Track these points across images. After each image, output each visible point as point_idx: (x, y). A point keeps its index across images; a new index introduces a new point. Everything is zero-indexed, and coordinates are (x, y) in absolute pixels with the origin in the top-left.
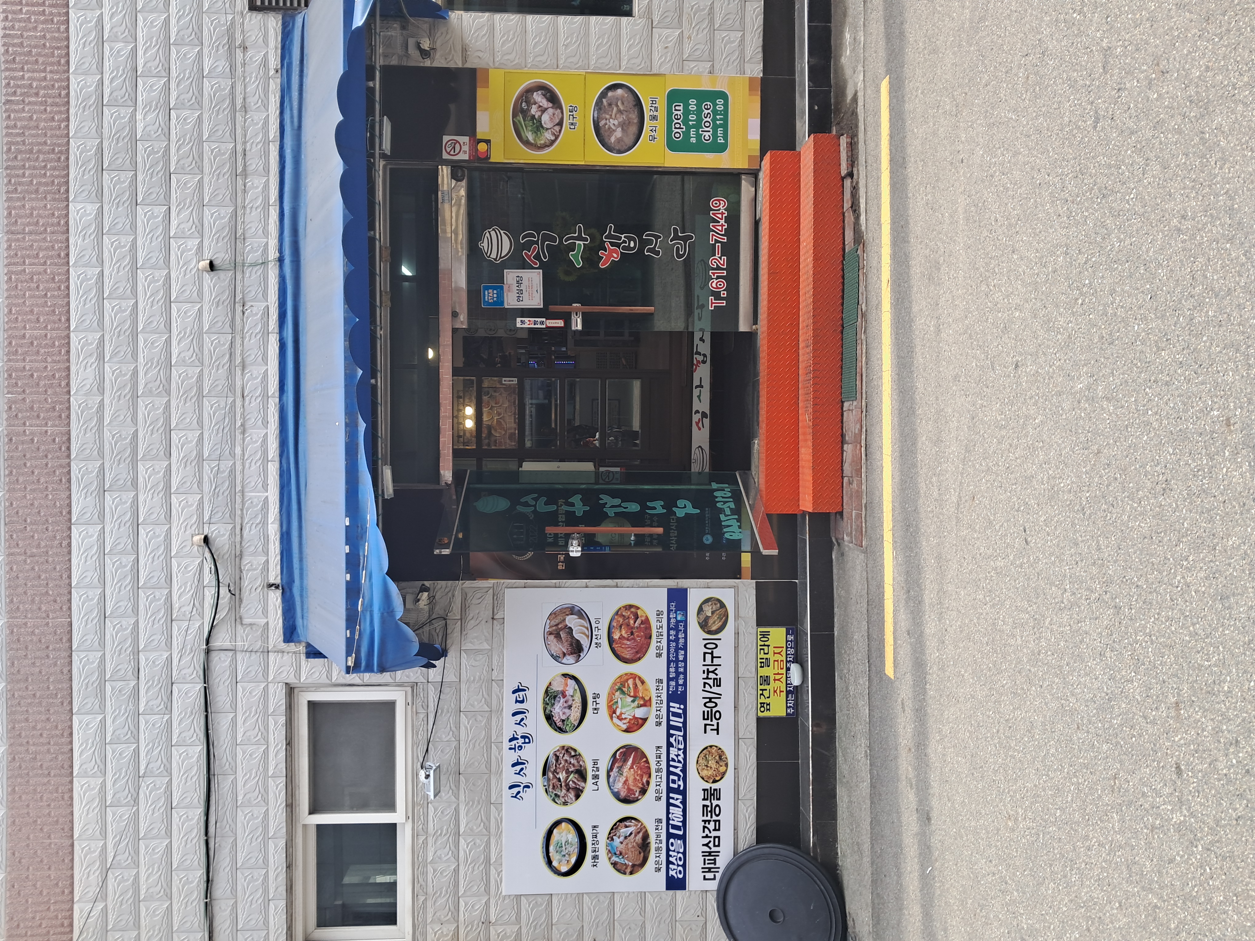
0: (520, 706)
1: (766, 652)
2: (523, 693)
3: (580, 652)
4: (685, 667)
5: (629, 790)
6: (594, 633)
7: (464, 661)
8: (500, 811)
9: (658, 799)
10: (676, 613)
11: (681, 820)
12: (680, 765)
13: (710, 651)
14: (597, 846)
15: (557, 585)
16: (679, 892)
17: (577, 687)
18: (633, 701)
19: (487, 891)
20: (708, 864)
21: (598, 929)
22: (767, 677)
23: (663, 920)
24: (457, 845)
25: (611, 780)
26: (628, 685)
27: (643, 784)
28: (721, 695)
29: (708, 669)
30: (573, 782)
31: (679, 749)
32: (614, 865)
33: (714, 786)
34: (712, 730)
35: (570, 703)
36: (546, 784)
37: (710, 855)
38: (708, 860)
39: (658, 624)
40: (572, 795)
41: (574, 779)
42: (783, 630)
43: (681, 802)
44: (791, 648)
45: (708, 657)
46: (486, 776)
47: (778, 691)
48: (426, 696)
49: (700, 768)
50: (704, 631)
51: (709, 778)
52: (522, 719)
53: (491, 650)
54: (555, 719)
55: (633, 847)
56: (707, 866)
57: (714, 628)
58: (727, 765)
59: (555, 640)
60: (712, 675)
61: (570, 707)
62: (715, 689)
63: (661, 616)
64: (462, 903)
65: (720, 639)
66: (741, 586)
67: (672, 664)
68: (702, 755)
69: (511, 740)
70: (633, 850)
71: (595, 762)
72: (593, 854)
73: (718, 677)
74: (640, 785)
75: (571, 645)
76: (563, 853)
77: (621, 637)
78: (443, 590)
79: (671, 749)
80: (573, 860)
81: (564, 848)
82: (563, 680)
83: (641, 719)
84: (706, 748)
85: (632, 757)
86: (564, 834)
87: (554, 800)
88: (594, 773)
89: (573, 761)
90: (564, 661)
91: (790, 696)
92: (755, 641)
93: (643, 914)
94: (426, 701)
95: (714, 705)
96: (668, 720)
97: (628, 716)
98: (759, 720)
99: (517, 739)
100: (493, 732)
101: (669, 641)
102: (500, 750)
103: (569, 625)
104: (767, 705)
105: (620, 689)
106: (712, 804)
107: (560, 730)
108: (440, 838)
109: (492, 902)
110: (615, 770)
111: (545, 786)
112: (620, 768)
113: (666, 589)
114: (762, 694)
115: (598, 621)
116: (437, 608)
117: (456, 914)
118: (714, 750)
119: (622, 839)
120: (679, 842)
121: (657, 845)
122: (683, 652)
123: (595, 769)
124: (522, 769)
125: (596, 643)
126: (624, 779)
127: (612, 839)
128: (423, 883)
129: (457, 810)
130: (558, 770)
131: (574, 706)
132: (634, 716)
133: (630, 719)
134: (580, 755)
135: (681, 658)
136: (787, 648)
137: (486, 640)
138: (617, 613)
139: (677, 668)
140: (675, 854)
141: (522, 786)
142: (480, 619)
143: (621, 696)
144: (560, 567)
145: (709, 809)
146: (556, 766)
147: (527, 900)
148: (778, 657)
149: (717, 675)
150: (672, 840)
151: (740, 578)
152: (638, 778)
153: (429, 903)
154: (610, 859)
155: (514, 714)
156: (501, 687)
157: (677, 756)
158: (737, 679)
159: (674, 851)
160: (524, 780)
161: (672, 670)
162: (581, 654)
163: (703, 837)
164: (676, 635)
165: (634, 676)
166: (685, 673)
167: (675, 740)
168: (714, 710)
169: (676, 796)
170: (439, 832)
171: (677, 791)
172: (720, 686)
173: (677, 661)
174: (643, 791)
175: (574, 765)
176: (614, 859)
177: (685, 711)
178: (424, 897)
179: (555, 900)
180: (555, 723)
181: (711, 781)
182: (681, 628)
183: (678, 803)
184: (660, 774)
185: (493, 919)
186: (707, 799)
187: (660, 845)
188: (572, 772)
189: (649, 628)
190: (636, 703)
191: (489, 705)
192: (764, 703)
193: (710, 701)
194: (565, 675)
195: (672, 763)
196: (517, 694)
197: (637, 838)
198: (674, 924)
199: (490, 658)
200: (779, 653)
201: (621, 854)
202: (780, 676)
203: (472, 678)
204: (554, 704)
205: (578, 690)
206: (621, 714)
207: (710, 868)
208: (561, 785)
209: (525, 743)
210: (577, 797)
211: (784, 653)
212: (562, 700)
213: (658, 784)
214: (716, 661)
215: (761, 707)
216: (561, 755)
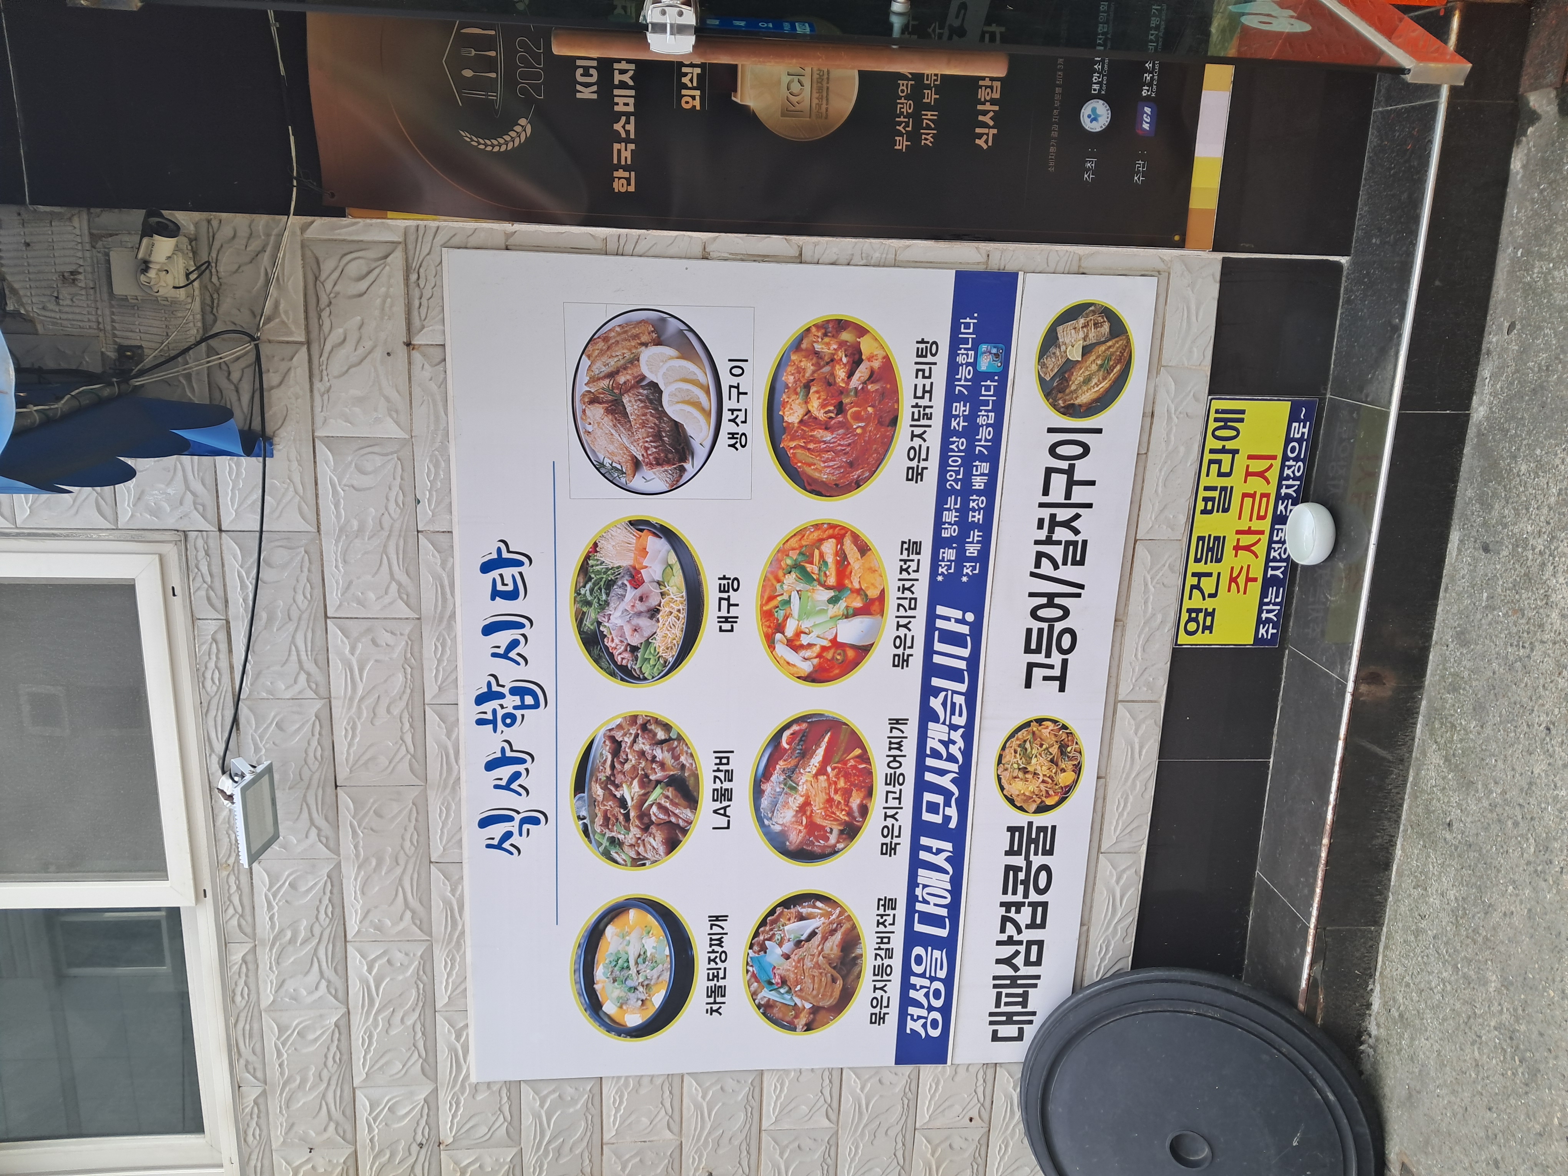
0: (503, 606)
1: (1225, 469)
2: (515, 570)
3: (684, 459)
4: (989, 512)
5: (812, 828)
6: (727, 404)
7: (326, 472)
8: (456, 884)
9: (889, 850)
10: (975, 348)
11: (947, 901)
12: (954, 767)
13: (1064, 465)
14: (721, 965)
15: (612, 246)
16: (928, 1071)
17: (673, 559)
18: (833, 601)
19: (430, 1070)
20: (1006, 1004)
21: (721, 1152)
22: (1217, 538)
23: (882, 1130)
24: (342, 967)
25: (765, 802)
26: (822, 556)
27: (850, 813)
28: (1082, 587)
29: (1053, 516)
30: (661, 807)
31: (954, 727)
32: (766, 1009)
33: (1040, 820)
34: (1045, 678)
35: (653, 602)
36: (584, 813)
37: (1014, 985)
38: (1008, 995)
39: (920, 382)
40: (656, 840)
41: (663, 801)
42: (1283, 408)
43: (948, 860)
44: (1297, 459)
45: (1059, 482)
46: (414, 793)
47: (1241, 580)
48: (216, 570)
49: (1005, 776)
50: (1055, 406)
51: (1028, 799)
52: (514, 644)
53: (410, 441)
54: (609, 644)
55: (817, 966)
56: (1003, 1009)
57: (1085, 397)
58: (1078, 769)
59: (607, 422)
60: (1062, 534)
61: (653, 613)
62: (1068, 572)
63: (929, 359)
64: (362, 1101)
65: (1099, 431)
66: (1177, 269)
67: (951, 500)
68: (1014, 742)
69: (481, 700)
70: (816, 973)
71: (723, 758)
72: (712, 983)
73: (1079, 538)
74: (843, 816)
75: (657, 436)
76: (630, 983)
77: (808, 420)
78: (240, 243)
79: (931, 725)
80: (658, 998)
81: (633, 971)
82: (630, 537)
83: (853, 647)
84: (1027, 724)
85: (824, 745)
86: (633, 937)
87: (607, 855)
88: (718, 785)
89: (660, 754)
90: (637, 482)
91: (1272, 591)
92: (1199, 438)
93: (833, 1117)
94: (218, 585)
95: (1059, 613)
96: (929, 651)
97: (817, 638)
98: (1179, 655)
99: (502, 696)
100: (429, 676)
101: (947, 433)
102: (451, 726)
103: (651, 377)
104: (1207, 614)
105: (797, 566)
106: (1029, 864)
107: (626, 674)
108: (290, 949)
109: (445, 1098)
110: (777, 777)
111: (580, 818)
112: (790, 774)
113: (953, 273)
114: (1197, 587)
115: (738, 366)
116: (226, 305)
117: (348, 1128)
118: (1046, 731)
119: (787, 947)
120: (937, 954)
121: (879, 962)
122: (985, 467)
123: (721, 775)
124: (516, 776)
125: (732, 435)
126: (801, 800)
127: (763, 949)
128: (252, 1058)
129: (335, 879)
130: (619, 778)
131: (664, 610)
132: (834, 641)
133: (824, 649)
134: (680, 738)
135: (979, 483)
136: (1285, 458)
137: (392, 410)
138: (797, 346)
139: (964, 511)
140: (926, 982)
141: (518, 818)
142: (369, 344)
143: (801, 586)
144: (619, 186)
145: (1022, 876)
146: (613, 767)
147: (536, 1092)
148: (1256, 485)
149: (1076, 532)
150: (918, 950)
151: (1181, 245)
152: (838, 798)
153: (274, 1104)
154: (754, 995)
155: (489, 630)
156: (446, 552)
157: (946, 744)
158: (1133, 542)
159: (923, 975)
160: (523, 805)
161: (950, 517)
162: (687, 466)
163: (999, 943)
164: (971, 419)
165: (839, 533)
166: (986, 527)
167: (944, 704)
168: (1059, 627)
169: (935, 844)
170: (289, 934)
171: (940, 831)
172: (1082, 562)
173: (967, 491)
174: (850, 832)
175: (662, 765)
176: (766, 994)
177: (977, 629)
178: (259, 1091)
179: (609, 1091)
180: (611, 655)
181: (1034, 807)
182: (988, 395)
183: (940, 860)
184: (897, 788)
185: (447, 1136)
186: (1018, 853)
187: (887, 962)
188: (658, 782)
189: (892, 392)
190: (842, 604)
191: (413, 601)
192: (1198, 611)
193: (1050, 604)
194: (639, 525)
195: (930, 762)
196: (495, 574)
197: (828, 944)
198: (909, 1137)
199: (409, 467)
200: (1261, 474)
201: (784, 982)
202: (1253, 538)
203: (355, 524)
204: (607, 603)
205: (677, 568)
206: (799, 633)
207: (1009, 1015)
208: (627, 817)
209: (523, 706)
210: (672, 845)
211: (1273, 475)
212: (631, 594)
213: (890, 812)
214: (1079, 494)
215: (1190, 620)
216: (628, 740)
